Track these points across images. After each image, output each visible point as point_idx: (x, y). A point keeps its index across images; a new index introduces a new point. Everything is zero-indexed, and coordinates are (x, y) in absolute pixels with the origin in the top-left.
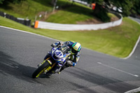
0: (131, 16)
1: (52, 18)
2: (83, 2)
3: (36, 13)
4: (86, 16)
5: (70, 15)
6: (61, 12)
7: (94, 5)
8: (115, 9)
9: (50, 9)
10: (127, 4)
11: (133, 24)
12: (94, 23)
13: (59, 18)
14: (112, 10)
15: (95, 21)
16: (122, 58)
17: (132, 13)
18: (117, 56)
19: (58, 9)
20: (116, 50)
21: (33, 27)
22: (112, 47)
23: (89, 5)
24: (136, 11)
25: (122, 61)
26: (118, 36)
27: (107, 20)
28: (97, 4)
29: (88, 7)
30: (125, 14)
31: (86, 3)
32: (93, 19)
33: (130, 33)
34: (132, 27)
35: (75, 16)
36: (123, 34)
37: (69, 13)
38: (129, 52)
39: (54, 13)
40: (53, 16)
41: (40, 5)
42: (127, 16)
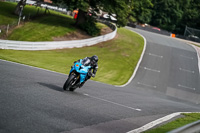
0: (128, 25)
1: (18, 33)
2: (60, 9)
4: (66, 29)
5: (43, 28)
6: (29, 25)
7: (76, 11)
8: (105, 16)
9: (14, 21)
10: (122, 9)
11: (132, 36)
12: (78, 38)
13: (26, 33)
14: (102, 18)
15: (79, 34)
17: (130, 20)
19: (26, 20)
20: (109, 75)
23: (69, 13)
24: (136, 17)
25: (119, 90)
26: (112, 55)
27: (96, 32)
28: (80, 11)
29: (68, 15)
30: (121, 23)
31: (65, 10)
32: (75, 32)
33: (128, 49)
34: (130, 41)
35: (50, 29)
36: (119, 51)
37: (42, 25)
38: (128, 76)
40: (18, 30)
42: (123, 26)
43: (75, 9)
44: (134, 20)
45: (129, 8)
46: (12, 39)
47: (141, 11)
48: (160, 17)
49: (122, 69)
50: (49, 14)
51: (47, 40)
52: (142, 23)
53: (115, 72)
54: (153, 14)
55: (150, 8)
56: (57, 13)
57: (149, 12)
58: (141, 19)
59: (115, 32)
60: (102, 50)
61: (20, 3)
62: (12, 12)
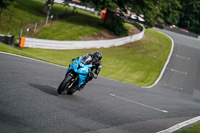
0: (156, 26)
1: (45, 32)
2: (88, 9)
3: (22, 25)
4: (94, 29)
5: (71, 28)
6: (57, 24)
7: (104, 11)
8: (133, 16)
9: (41, 20)
10: (150, 9)
11: (159, 37)
12: (105, 38)
13: (54, 32)
14: (129, 18)
15: (106, 35)
16: (145, 86)
17: (158, 22)
18: (138, 85)
19: (54, 19)
20: (136, 76)
21: (17, 46)
22: (130, 72)
23: (96, 13)
24: (164, 19)
25: (145, 91)
26: (139, 56)
27: (123, 33)
28: (108, 11)
29: (96, 15)
30: (148, 24)
31: (93, 10)
32: (103, 32)
33: (155, 50)
34: (158, 42)
35: (78, 28)
36: (146, 52)
37: (70, 25)
39: (47, 25)
40: (45, 29)
41: (27, 14)
42: (151, 27)
43: (103, 9)
44: (162, 21)
45: (157, 9)
46: (40, 38)
47: (169, 12)
48: (188, 19)
49: (149, 71)
50: (77, 14)
51: (74, 40)
52: (169, 24)
53: (142, 73)
54: (181, 15)
55: (178, 9)
56: (84, 12)
57: (177, 13)
58: (169, 20)
59: (142, 33)
60: (129, 51)
61: (49, 2)
62: (40, 11)
